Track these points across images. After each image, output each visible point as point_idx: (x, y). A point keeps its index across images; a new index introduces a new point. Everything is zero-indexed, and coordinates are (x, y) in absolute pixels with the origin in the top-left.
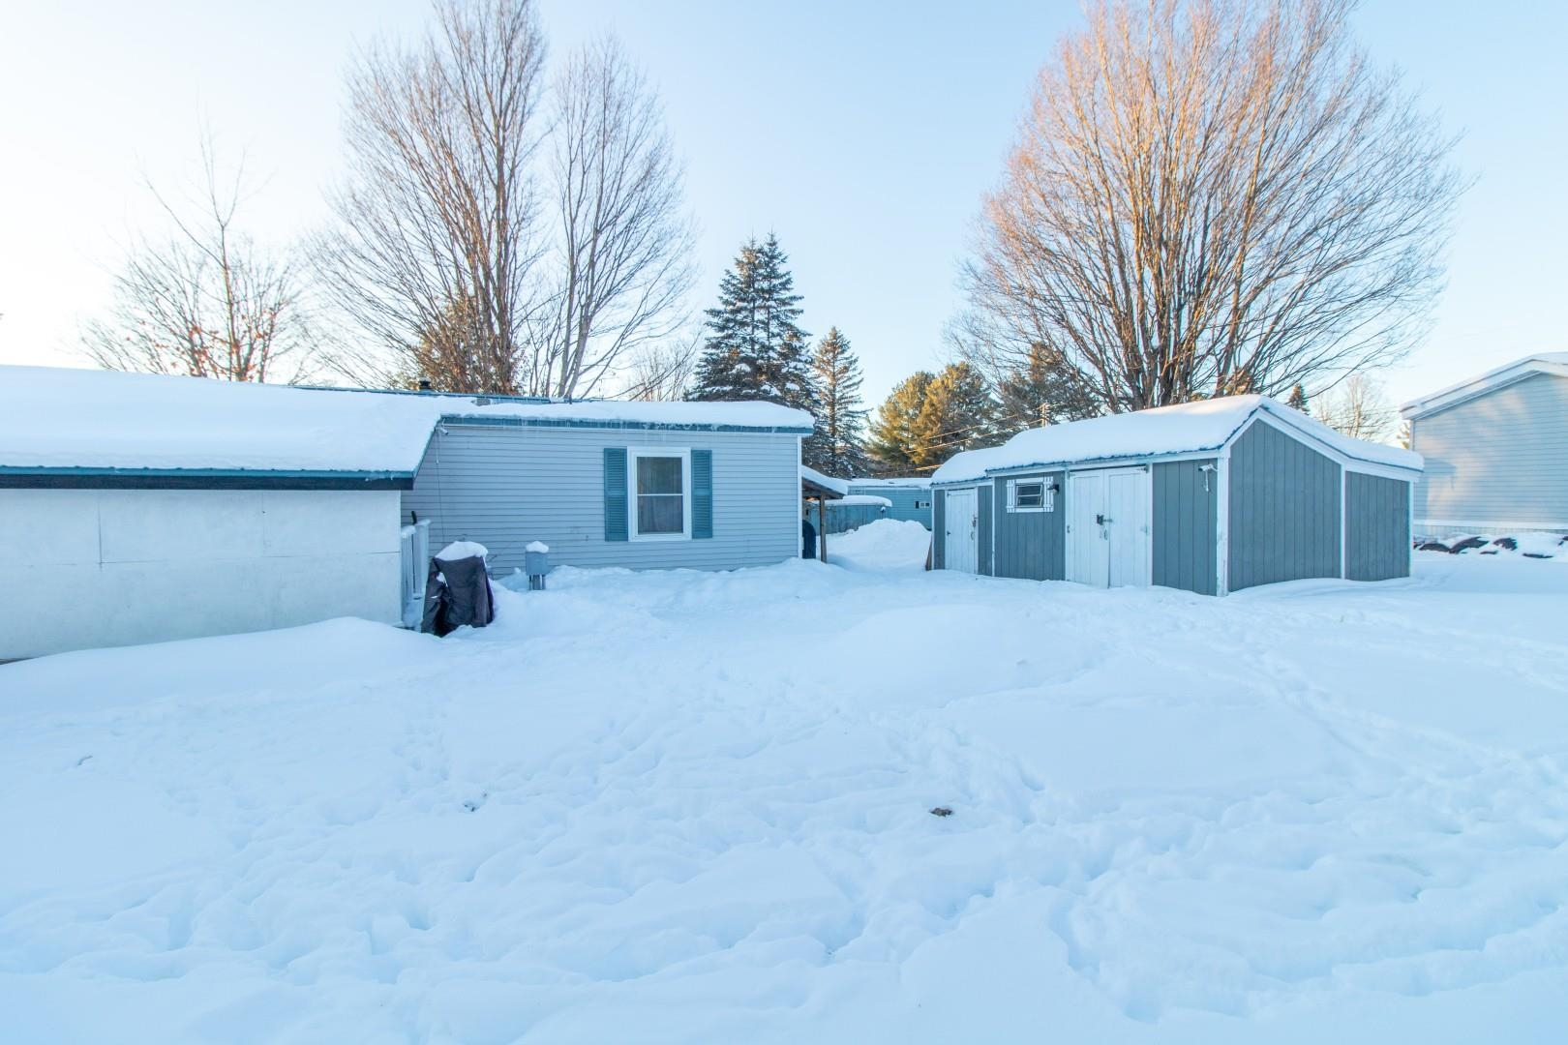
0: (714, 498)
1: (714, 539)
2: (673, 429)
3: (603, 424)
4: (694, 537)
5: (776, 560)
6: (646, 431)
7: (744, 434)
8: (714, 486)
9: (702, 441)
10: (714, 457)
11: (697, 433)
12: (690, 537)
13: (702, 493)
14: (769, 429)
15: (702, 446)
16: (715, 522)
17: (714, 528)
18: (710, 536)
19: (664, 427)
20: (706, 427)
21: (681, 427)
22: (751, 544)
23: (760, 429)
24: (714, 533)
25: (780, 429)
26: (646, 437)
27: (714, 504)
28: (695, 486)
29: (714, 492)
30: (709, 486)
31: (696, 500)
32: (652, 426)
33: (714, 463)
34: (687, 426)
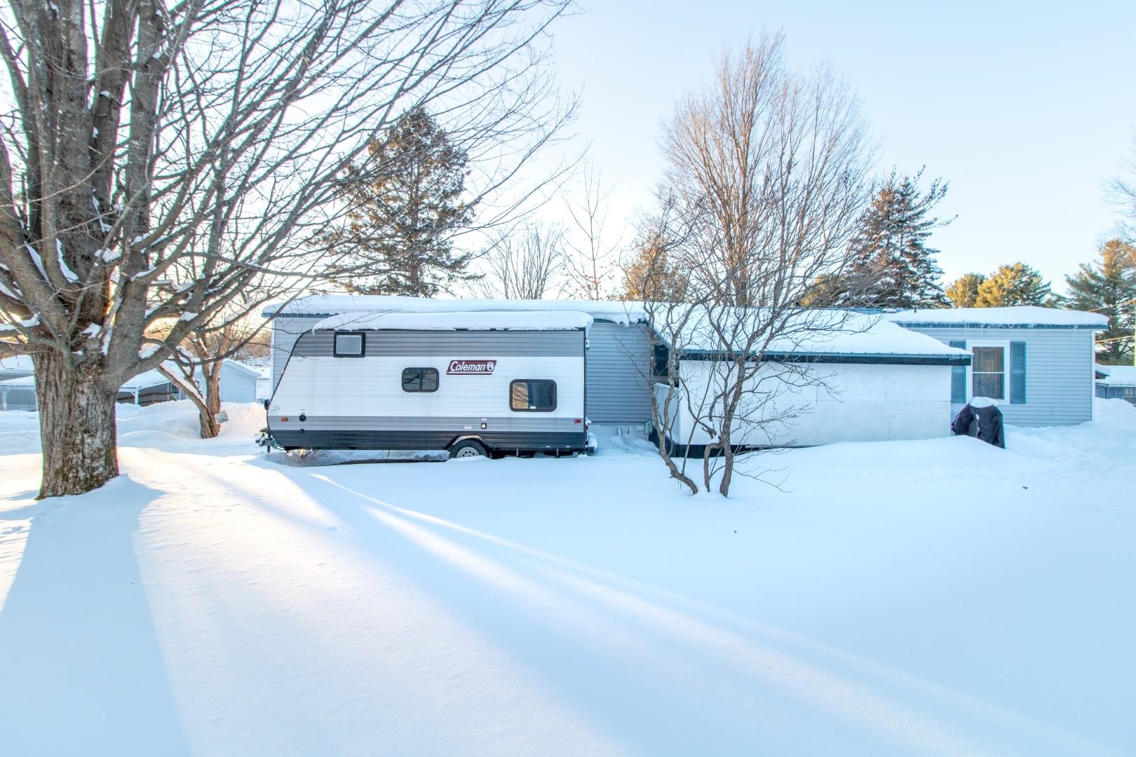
0: (1027, 376)
1: (1026, 405)
2: (1001, 327)
3: (953, 326)
4: (1011, 402)
5: (1076, 422)
6: (982, 329)
7: (1052, 330)
8: (1027, 367)
9: (1019, 336)
10: (1027, 347)
11: (1018, 330)
12: (1009, 403)
13: (1018, 372)
14: (1072, 327)
15: (1018, 339)
16: (1027, 392)
17: (1027, 397)
18: (1024, 402)
19: (996, 326)
20: (1024, 326)
21: (1006, 326)
22: (1054, 409)
23: (1066, 327)
24: (1027, 401)
25: (1080, 327)
26: (982, 334)
27: (1027, 380)
28: (1013, 367)
29: (1027, 372)
30: (1023, 368)
31: (1013, 376)
32: (986, 326)
33: (1027, 351)
34: (1011, 325)
